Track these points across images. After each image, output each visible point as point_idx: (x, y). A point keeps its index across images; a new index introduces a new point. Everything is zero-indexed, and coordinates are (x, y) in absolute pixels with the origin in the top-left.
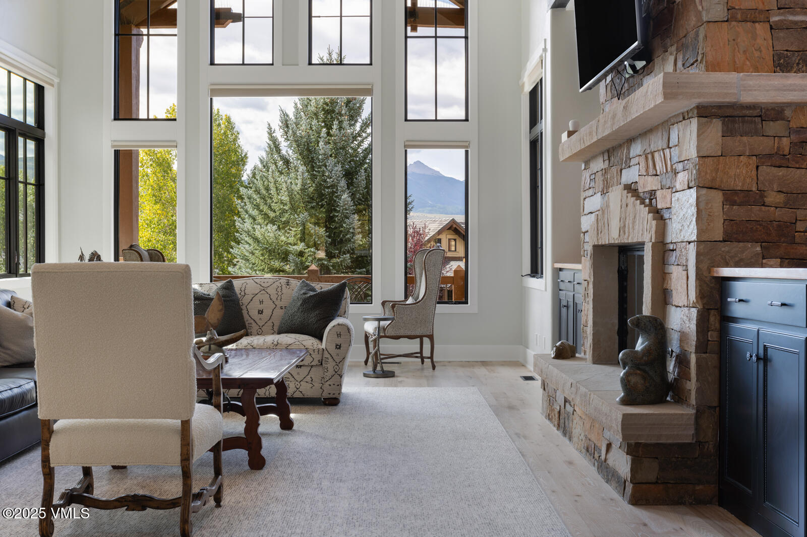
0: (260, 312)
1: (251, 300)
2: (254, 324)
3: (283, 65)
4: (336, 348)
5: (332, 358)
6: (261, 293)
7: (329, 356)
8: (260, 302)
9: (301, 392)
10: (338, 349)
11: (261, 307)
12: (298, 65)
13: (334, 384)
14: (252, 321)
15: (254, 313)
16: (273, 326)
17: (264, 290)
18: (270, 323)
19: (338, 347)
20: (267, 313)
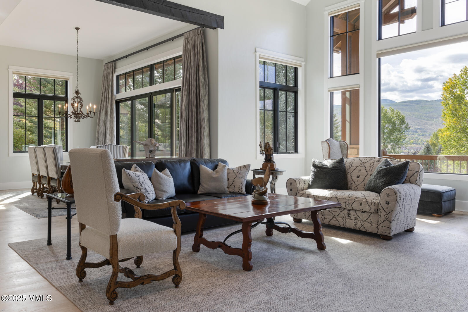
0: (358, 177)
1: (354, 170)
2: (353, 184)
3: (422, 31)
4: (386, 203)
5: (384, 209)
6: (361, 166)
7: (381, 208)
8: (359, 171)
9: (364, 228)
10: (387, 204)
11: (359, 174)
12: (432, 28)
13: (385, 227)
14: (353, 182)
15: (354, 177)
16: (364, 185)
17: (363, 164)
18: (362, 184)
19: (387, 203)
20: (362, 178)
